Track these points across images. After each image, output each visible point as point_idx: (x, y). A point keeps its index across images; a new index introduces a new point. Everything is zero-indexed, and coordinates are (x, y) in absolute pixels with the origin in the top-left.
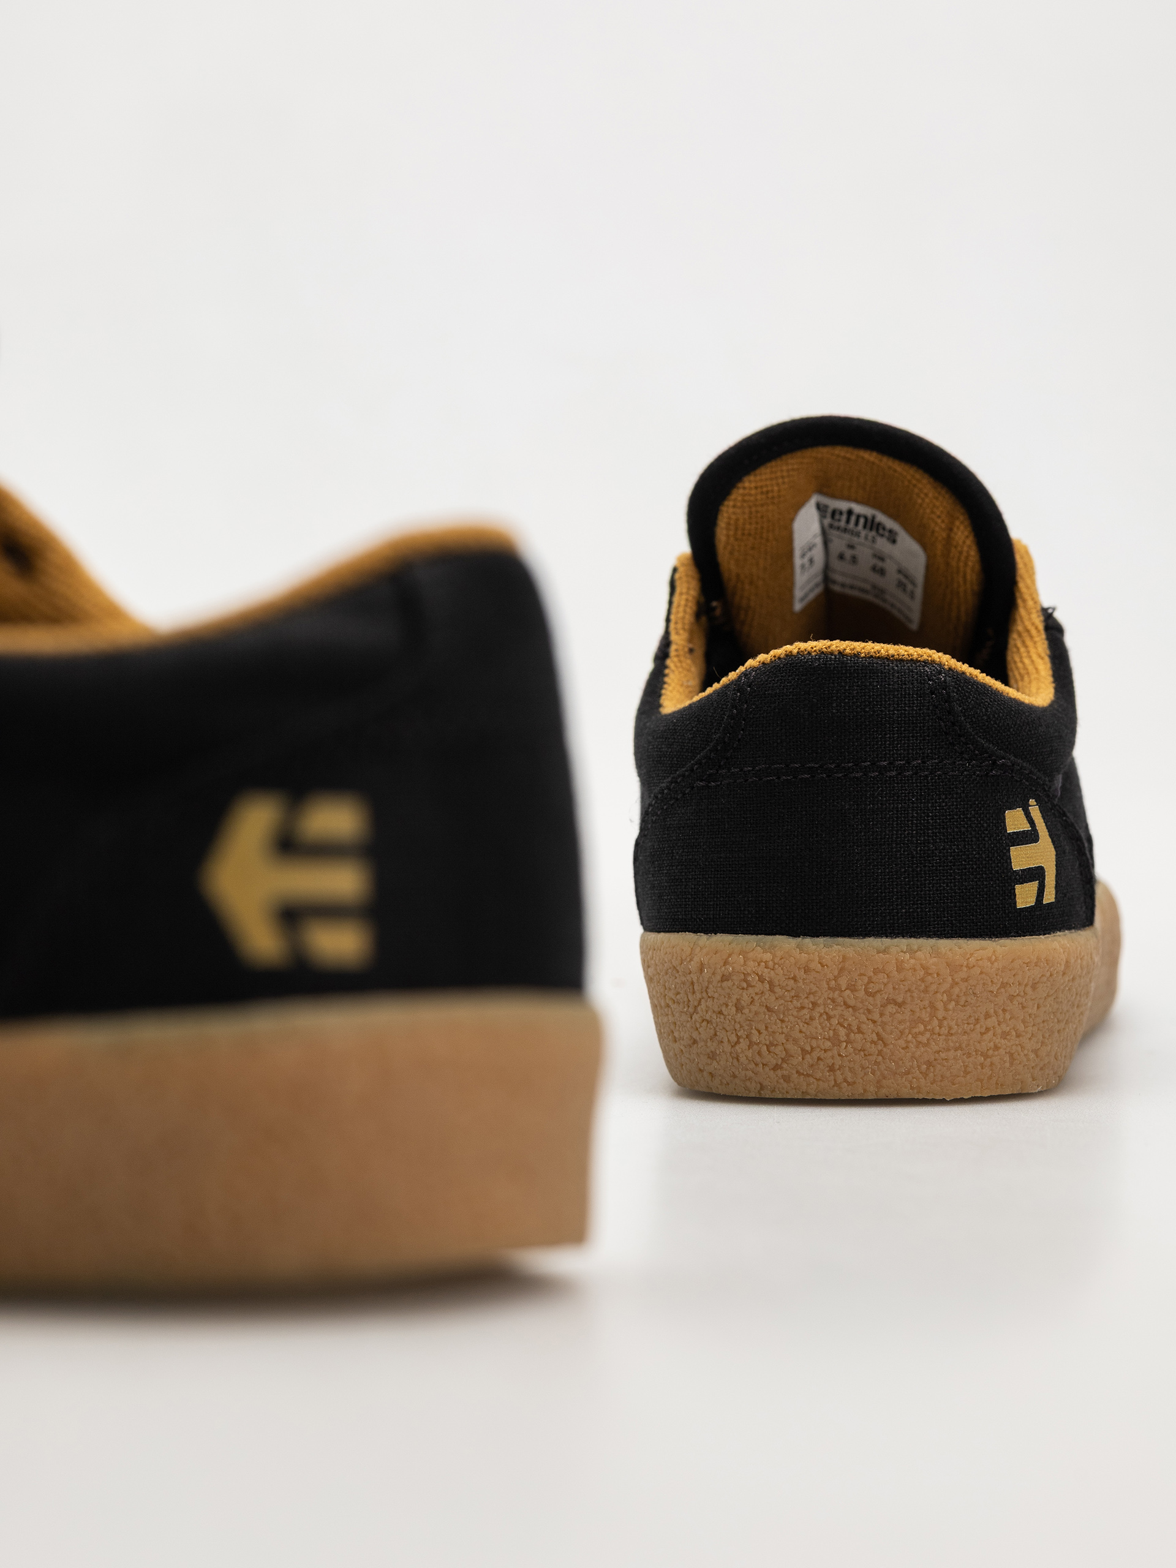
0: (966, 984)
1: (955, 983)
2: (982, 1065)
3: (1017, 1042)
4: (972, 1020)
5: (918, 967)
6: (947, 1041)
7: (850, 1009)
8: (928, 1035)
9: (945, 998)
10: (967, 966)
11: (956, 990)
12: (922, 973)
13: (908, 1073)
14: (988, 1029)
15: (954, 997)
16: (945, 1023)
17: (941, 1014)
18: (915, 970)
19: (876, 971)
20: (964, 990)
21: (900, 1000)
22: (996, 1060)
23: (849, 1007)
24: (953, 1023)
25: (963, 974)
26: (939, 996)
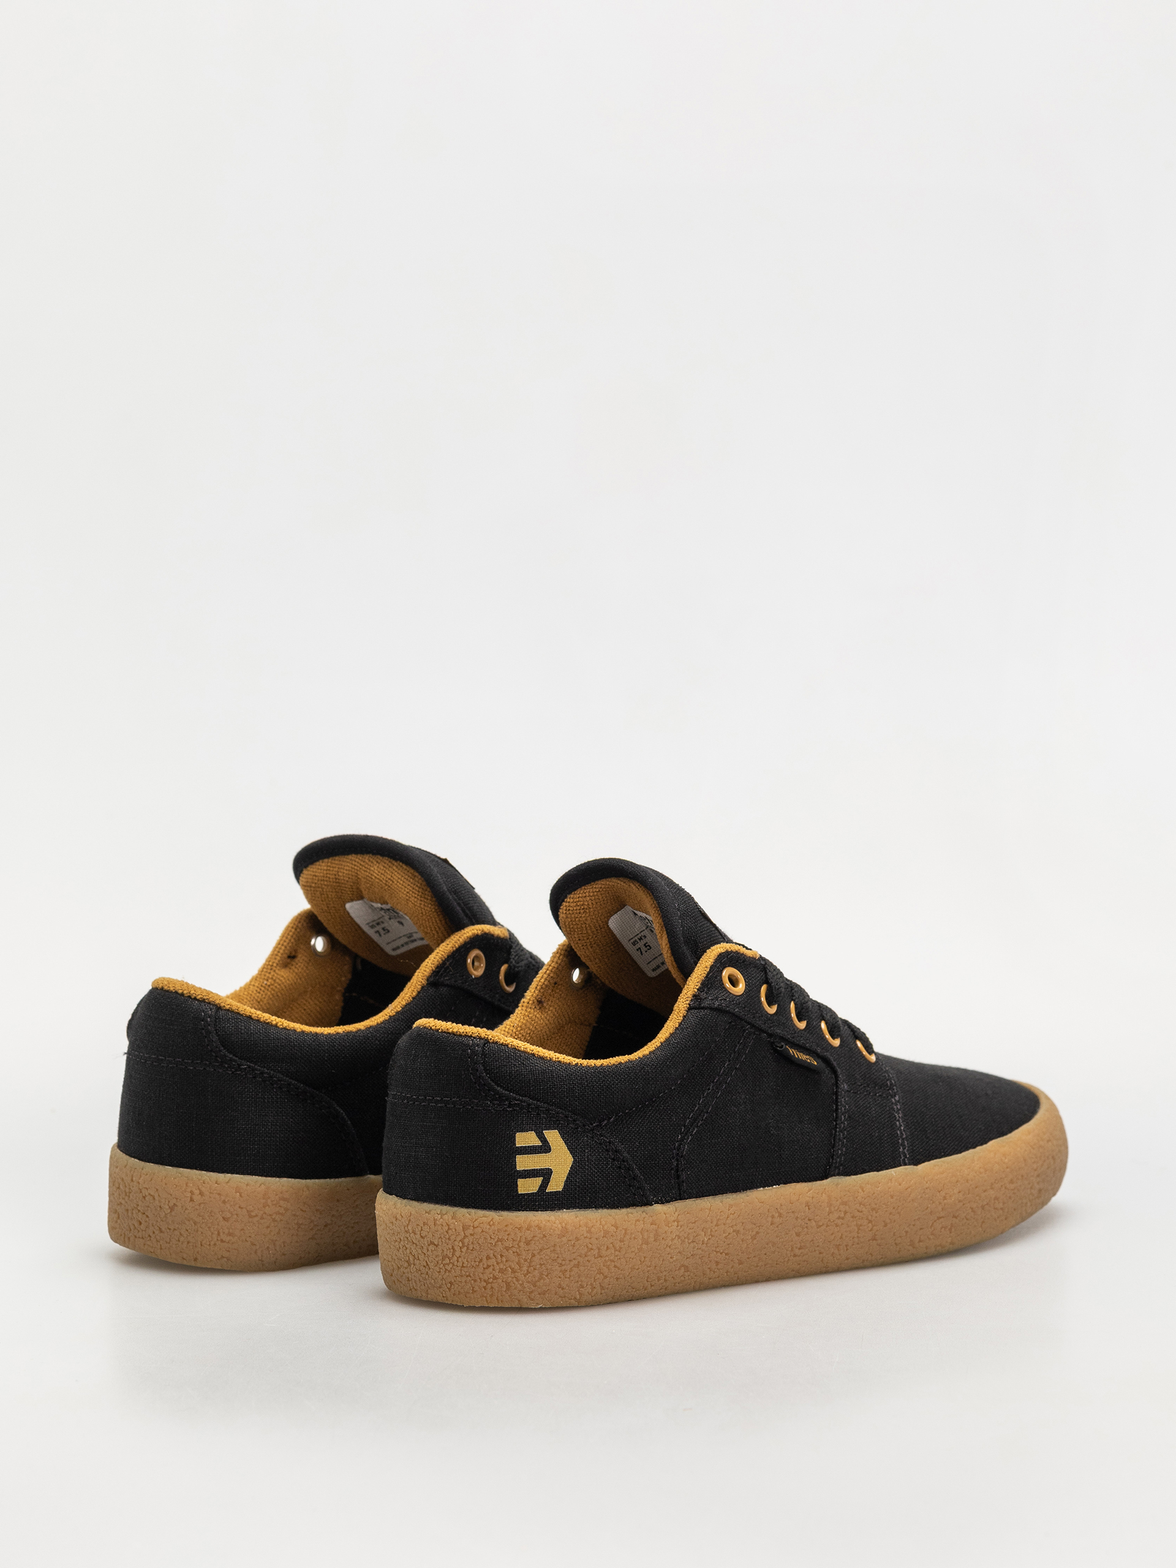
0: (473, 1237)
1: (465, 1236)
2: (485, 1288)
3: (513, 1276)
4: (478, 1260)
5: (444, 1224)
6: (461, 1270)
7: (414, 1245)
8: (451, 1266)
9: (461, 1245)
10: (473, 1226)
11: (466, 1241)
12: (447, 1228)
13: (440, 1287)
14: (489, 1266)
15: (466, 1244)
16: (460, 1260)
17: (458, 1253)
18: (442, 1225)
19: (424, 1224)
20: (471, 1241)
21: (436, 1243)
22: (495, 1286)
23: (414, 1243)
24: (465, 1261)
25: (471, 1231)
26: (456, 1243)
